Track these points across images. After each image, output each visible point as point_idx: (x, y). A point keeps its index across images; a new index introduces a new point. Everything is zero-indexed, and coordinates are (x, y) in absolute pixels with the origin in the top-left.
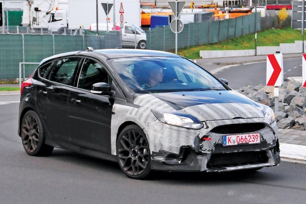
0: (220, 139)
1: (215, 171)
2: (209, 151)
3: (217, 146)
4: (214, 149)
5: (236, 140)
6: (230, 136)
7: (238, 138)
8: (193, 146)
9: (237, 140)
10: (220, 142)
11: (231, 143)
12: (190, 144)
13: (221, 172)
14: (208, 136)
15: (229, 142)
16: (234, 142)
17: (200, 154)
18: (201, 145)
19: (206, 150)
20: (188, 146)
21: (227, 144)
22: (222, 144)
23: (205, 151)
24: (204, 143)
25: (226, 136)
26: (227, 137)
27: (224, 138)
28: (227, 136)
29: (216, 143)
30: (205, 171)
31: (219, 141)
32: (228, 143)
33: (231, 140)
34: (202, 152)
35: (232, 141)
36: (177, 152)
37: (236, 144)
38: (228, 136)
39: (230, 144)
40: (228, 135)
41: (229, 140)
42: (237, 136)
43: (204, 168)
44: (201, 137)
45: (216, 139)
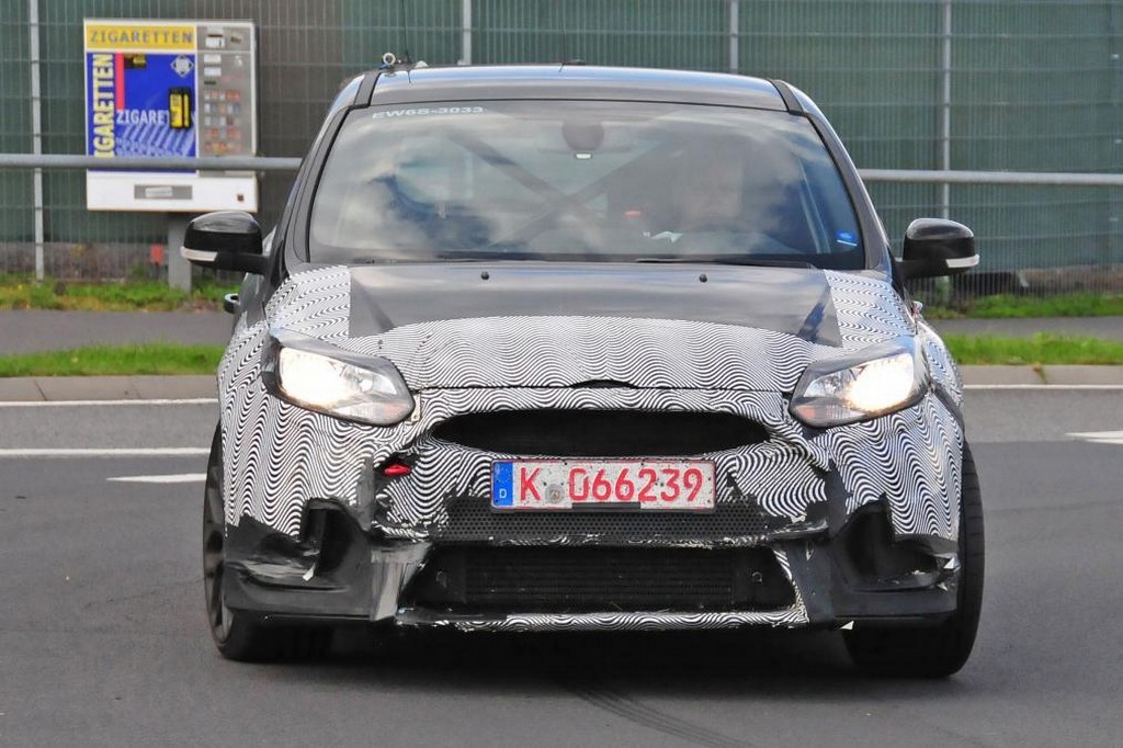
0: (475, 478)
1: (440, 623)
2: (419, 527)
3: (459, 505)
4: (443, 519)
5: (566, 487)
6: (531, 467)
7: (579, 479)
8: (351, 503)
9: (572, 485)
10: (480, 490)
11: (537, 497)
12: (339, 494)
13: (478, 633)
14: (415, 457)
15: (529, 492)
16: (554, 494)
17: (379, 540)
18: (383, 500)
19: (408, 522)
20: (333, 500)
21: (517, 503)
22: (489, 500)
23: (398, 526)
24: (394, 489)
25: (513, 461)
26: (517, 467)
27: (498, 471)
28: (515, 465)
29: (453, 491)
30: (389, 622)
31: (472, 482)
32: (523, 497)
33: (535, 484)
34: (384, 529)
35: (541, 490)
36: (289, 527)
37: (566, 503)
38: (522, 465)
39: (531, 503)
40: (524, 461)
41: (527, 484)
42: (573, 465)
43: (387, 607)
44: (379, 459)
45: (457, 477)
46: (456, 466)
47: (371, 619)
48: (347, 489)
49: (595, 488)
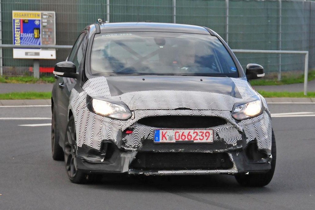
0: (149, 134)
1: (140, 173)
2: (134, 147)
3: (145, 141)
4: (141, 145)
5: (174, 137)
6: (164, 131)
7: (177, 134)
8: (115, 141)
9: (175, 136)
10: (151, 137)
11: (166, 139)
12: (112, 138)
13: (150, 176)
14: (133, 128)
15: (164, 138)
16: (171, 139)
17: (123, 151)
18: (124, 140)
19: (131, 146)
20: (110, 140)
21: (161, 141)
22: (153, 140)
23: (128, 147)
24: (127, 137)
25: (159, 130)
26: (161, 131)
27: (156, 132)
28: (160, 131)
29: (144, 138)
30: (126, 173)
31: (149, 135)
32: (162, 139)
34: (125, 148)
35: (167, 137)
36: (97, 147)
37: (174, 141)
38: (162, 131)
39: (165, 141)
40: (163, 129)
41: (163, 136)
42: (176, 130)
43: (126, 169)
44: (123, 129)
45: (145, 134)
46: (144, 131)
47: (121, 172)
48: (114, 137)
49: (182, 137)
